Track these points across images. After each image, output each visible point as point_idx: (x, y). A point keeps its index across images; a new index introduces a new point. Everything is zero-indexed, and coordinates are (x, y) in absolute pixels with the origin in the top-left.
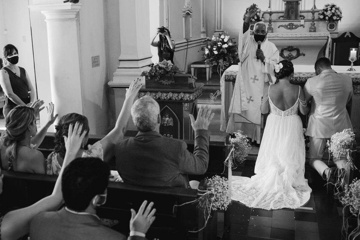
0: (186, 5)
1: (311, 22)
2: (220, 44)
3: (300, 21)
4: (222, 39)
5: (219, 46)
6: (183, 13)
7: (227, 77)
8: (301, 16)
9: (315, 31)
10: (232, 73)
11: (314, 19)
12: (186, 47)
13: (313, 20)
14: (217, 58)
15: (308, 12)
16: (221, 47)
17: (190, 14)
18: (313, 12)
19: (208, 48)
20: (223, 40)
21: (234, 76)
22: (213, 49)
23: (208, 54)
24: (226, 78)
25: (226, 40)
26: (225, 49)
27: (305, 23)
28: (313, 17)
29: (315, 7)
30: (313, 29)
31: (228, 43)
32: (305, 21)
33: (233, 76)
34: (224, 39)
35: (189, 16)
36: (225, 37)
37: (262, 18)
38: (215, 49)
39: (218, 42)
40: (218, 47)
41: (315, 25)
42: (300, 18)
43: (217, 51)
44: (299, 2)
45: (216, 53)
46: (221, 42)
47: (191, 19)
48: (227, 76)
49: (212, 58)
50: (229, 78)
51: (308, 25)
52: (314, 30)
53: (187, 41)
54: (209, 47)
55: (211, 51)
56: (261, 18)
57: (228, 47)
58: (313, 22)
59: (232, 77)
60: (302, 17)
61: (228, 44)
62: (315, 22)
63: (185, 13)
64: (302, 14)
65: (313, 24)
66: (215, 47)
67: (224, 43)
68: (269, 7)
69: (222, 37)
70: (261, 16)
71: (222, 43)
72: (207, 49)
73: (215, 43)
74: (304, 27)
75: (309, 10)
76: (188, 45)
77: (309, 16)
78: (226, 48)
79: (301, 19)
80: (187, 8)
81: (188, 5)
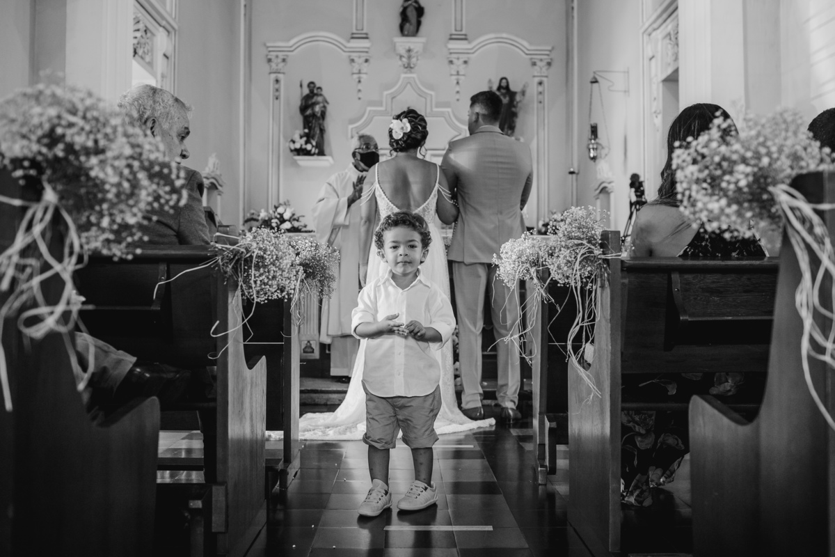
2: (276, 223)
4: (279, 214)
5: (274, 225)
20: (281, 215)
25: (286, 216)
31: (291, 220)
34: (283, 213)
35: (216, 192)
36: (285, 210)
46: (276, 218)
47: (219, 197)
61: (291, 223)
69: (280, 210)
71: (279, 221)
80: (213, 172)
81: (214, 167)
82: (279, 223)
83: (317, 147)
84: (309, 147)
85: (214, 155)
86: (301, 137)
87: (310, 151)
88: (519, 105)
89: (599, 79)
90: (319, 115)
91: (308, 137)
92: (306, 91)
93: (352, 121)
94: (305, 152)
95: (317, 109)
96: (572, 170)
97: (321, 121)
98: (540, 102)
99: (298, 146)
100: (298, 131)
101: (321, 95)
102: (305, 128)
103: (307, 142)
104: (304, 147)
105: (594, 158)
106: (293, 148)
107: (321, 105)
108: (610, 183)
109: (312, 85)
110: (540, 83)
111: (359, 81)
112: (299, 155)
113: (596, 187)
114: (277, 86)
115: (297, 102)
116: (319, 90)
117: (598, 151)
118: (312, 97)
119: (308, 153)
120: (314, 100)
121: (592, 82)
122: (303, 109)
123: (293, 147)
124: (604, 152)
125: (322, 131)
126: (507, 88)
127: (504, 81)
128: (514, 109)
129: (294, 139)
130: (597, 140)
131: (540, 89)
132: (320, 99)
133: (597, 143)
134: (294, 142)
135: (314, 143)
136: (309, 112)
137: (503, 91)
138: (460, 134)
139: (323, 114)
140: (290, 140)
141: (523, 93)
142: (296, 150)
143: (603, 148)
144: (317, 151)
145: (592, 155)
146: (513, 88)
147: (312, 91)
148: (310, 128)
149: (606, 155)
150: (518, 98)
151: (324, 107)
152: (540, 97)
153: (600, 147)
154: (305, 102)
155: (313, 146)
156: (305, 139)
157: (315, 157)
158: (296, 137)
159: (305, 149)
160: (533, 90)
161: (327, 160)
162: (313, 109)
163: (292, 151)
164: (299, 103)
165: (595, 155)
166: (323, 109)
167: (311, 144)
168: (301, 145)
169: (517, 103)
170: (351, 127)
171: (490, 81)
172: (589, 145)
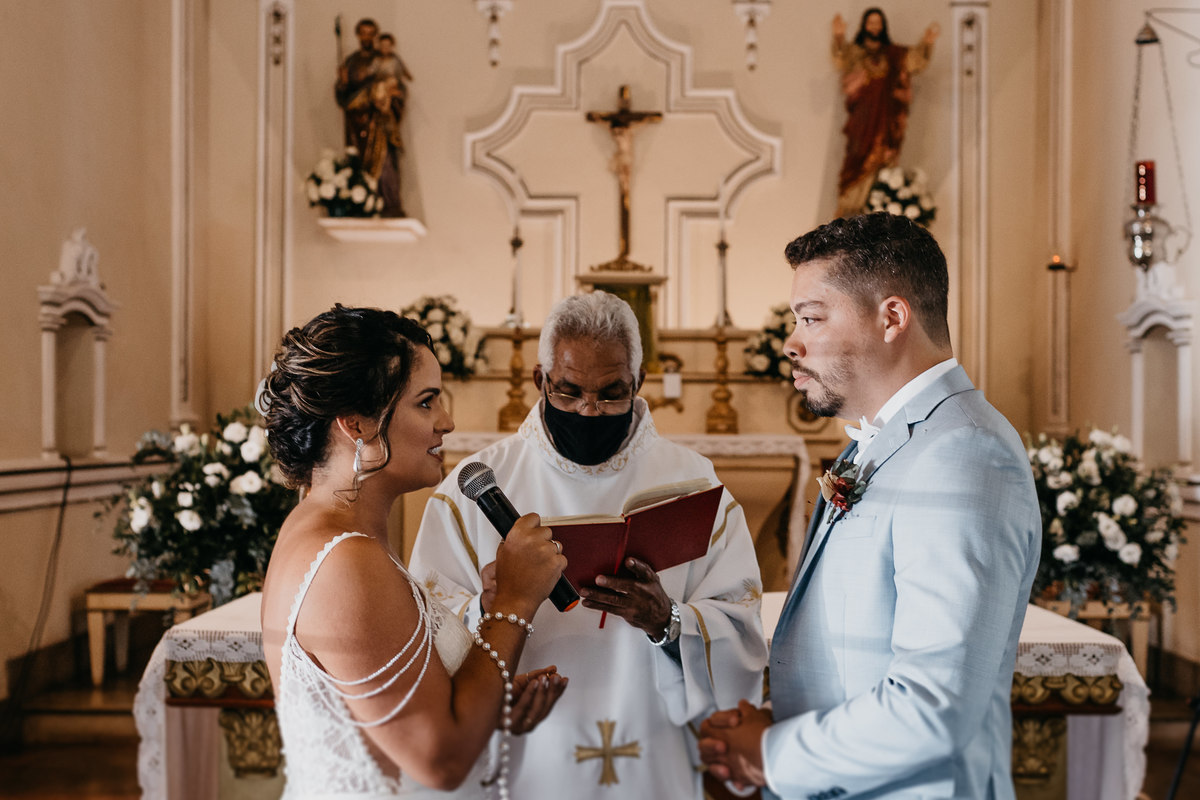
0: (67, 265)
1: (713, 387)
2: (219, 475)
3: (660, 381)
4: (231, 443)
5: (212, 481)
6: (45, 310)
7: (182, 674)
8: (664, 357)
9: (732, 429)
10: (216, 645)
11: (723, 371)
12: (58, 497)
13: (722, 377)
14: (195, 552)
15: (696, 337)
16: (223, 491)
17: (98, 319)
18: (721, 339)
19: (149, 496)
20: (236, 447)
21: (233, 671)
22: (174, 499)
23: (148, 532)
24: (177, 684)
25: (251, 452)
26: (246, 502)
27: (683, 391)
28: (720, 363)
29: (728, 322)
30: (722, 420)
31: (263, 465)
32: (685, 382)
33: (220, 664)
34: (241, 443)
35: (89, 334)
36: (248, 433)
37: (477, 356)
38: (185, 499)
39: (209, 460)
40: (206, 487)
41: (733, 403)
42: (662, 366)
43: (202, 514)
44: (653, 289)
45: (190, 521)
46: (222, 458)
47: (99, 349)
48: (185, 668)
49: (170, 549)
50: (194, 684)
51: (699, 398)
52: (730, 422)
53: (63, 463)
54: (157, 489)
55: (165, 509)
56: (469, 361)
57: (263, 489)
58: (721, 387)
59: (214, 676)
60: (670, 364)
61: (261, 476)
62: (733, 388)
63: (59, 312)
64: (670, 348)
65: (721, 395)
66: (186, 490)
67: (238, 467)
68: (512, 311)
69: (234, 431)
70: (470, 349)
71: (229, 467)
72: (143, 501)
73: (191, 469)
74: (680, 410)
75: (699, 331)
76: (67, 486)
77: (703, 358)
78: (249, 496)
79: (666, 371)
80: (74, 283)
81: (79, 270)
82: (226, 473)
83: (380, 193)
84: (358, 195)
85: (78, 236)
86: (338, 168)
87: (363, 204)
88: (914, 80)
89: (1161, 32)
90: (386, 108)
91: (357, 168)
92: (353, 44)
93: (475, 124)
94: (348, 208)
95: (381, 92)
96: (1056, 259)
97: (391, 126)
98: (969, 73)
99: (328, 192)
100: (331, 149)
101: (391, 55)
102: (349, 143)
103: (352, 183)
104: (344, 194)
105: (1146, 262)
106: (315, 197)
107: (393, 81)
108: (1177, 318)
109: (367, 29)
110: (970, 23)
111: (494, 18)
112: (332, 214)
113: (1134, 319)
114: (276, 29)
115: (327, 74)
116: (386, 43)
117: (1157, 242)
118: (368, 61)
119: (355, 211)
120: (372, 70)
121: (1140, 42)
122: (344, 92)
123: (314, 193)
124: (1172, 245)
125: (395, 151)
126: (883, 36)
127: (874, 18)
128: (899, 94)
129: (319, 174)
130: (1154, 211)
131: (970, 37)
132: (388, 66)
133: (1155, 220)
134: (318, 181)
135: (373, 185)
136: (359, 100)
137: (873, 45)
138: (758, 158)
139: (398, 106)
140: (308, 174)
141: (926, 50)
142: (323, 202)
143: (1171, 232)
144: (380, 204)
145: (1138, 254)
146: (897, 36)
147: (367, 45)
148: (362, 144)
149: (1180, 252)
150: (911, 63)
151: (401, 87)
152: (969, 58)
153: (1160, 230)
154: (350, 73)
155: (369, 192)
156: (347, 173)
157: (376, 221)
158: (325, 169)
159: (350, 200)
160: (951, 40)
161: (408, 229)
162: (369, 93)
163: (313, 204)
164: (332, 76)
165: (1148, 252)
166: (396, 93)
167: (366, 186)
168: (338, 190)
169: (909, 75)
170: (470, 138)
171: (837, 20)
172: (1131, 223)
